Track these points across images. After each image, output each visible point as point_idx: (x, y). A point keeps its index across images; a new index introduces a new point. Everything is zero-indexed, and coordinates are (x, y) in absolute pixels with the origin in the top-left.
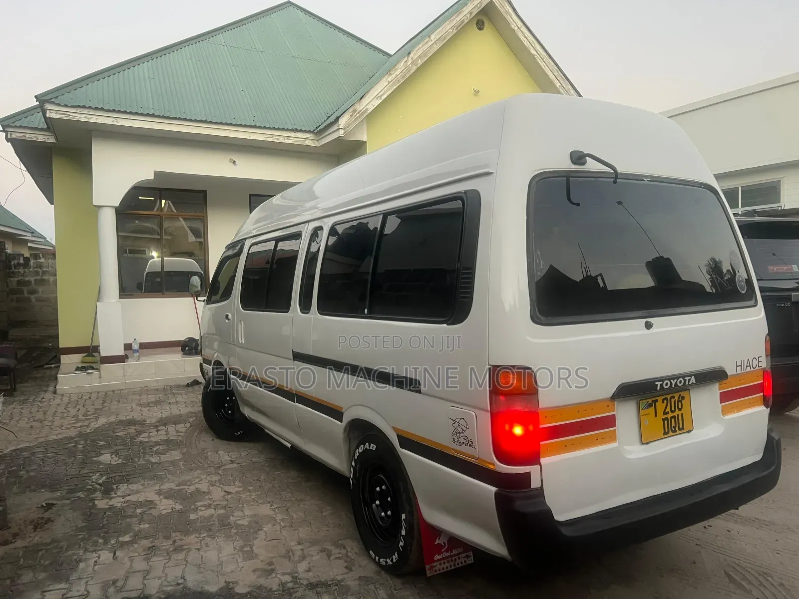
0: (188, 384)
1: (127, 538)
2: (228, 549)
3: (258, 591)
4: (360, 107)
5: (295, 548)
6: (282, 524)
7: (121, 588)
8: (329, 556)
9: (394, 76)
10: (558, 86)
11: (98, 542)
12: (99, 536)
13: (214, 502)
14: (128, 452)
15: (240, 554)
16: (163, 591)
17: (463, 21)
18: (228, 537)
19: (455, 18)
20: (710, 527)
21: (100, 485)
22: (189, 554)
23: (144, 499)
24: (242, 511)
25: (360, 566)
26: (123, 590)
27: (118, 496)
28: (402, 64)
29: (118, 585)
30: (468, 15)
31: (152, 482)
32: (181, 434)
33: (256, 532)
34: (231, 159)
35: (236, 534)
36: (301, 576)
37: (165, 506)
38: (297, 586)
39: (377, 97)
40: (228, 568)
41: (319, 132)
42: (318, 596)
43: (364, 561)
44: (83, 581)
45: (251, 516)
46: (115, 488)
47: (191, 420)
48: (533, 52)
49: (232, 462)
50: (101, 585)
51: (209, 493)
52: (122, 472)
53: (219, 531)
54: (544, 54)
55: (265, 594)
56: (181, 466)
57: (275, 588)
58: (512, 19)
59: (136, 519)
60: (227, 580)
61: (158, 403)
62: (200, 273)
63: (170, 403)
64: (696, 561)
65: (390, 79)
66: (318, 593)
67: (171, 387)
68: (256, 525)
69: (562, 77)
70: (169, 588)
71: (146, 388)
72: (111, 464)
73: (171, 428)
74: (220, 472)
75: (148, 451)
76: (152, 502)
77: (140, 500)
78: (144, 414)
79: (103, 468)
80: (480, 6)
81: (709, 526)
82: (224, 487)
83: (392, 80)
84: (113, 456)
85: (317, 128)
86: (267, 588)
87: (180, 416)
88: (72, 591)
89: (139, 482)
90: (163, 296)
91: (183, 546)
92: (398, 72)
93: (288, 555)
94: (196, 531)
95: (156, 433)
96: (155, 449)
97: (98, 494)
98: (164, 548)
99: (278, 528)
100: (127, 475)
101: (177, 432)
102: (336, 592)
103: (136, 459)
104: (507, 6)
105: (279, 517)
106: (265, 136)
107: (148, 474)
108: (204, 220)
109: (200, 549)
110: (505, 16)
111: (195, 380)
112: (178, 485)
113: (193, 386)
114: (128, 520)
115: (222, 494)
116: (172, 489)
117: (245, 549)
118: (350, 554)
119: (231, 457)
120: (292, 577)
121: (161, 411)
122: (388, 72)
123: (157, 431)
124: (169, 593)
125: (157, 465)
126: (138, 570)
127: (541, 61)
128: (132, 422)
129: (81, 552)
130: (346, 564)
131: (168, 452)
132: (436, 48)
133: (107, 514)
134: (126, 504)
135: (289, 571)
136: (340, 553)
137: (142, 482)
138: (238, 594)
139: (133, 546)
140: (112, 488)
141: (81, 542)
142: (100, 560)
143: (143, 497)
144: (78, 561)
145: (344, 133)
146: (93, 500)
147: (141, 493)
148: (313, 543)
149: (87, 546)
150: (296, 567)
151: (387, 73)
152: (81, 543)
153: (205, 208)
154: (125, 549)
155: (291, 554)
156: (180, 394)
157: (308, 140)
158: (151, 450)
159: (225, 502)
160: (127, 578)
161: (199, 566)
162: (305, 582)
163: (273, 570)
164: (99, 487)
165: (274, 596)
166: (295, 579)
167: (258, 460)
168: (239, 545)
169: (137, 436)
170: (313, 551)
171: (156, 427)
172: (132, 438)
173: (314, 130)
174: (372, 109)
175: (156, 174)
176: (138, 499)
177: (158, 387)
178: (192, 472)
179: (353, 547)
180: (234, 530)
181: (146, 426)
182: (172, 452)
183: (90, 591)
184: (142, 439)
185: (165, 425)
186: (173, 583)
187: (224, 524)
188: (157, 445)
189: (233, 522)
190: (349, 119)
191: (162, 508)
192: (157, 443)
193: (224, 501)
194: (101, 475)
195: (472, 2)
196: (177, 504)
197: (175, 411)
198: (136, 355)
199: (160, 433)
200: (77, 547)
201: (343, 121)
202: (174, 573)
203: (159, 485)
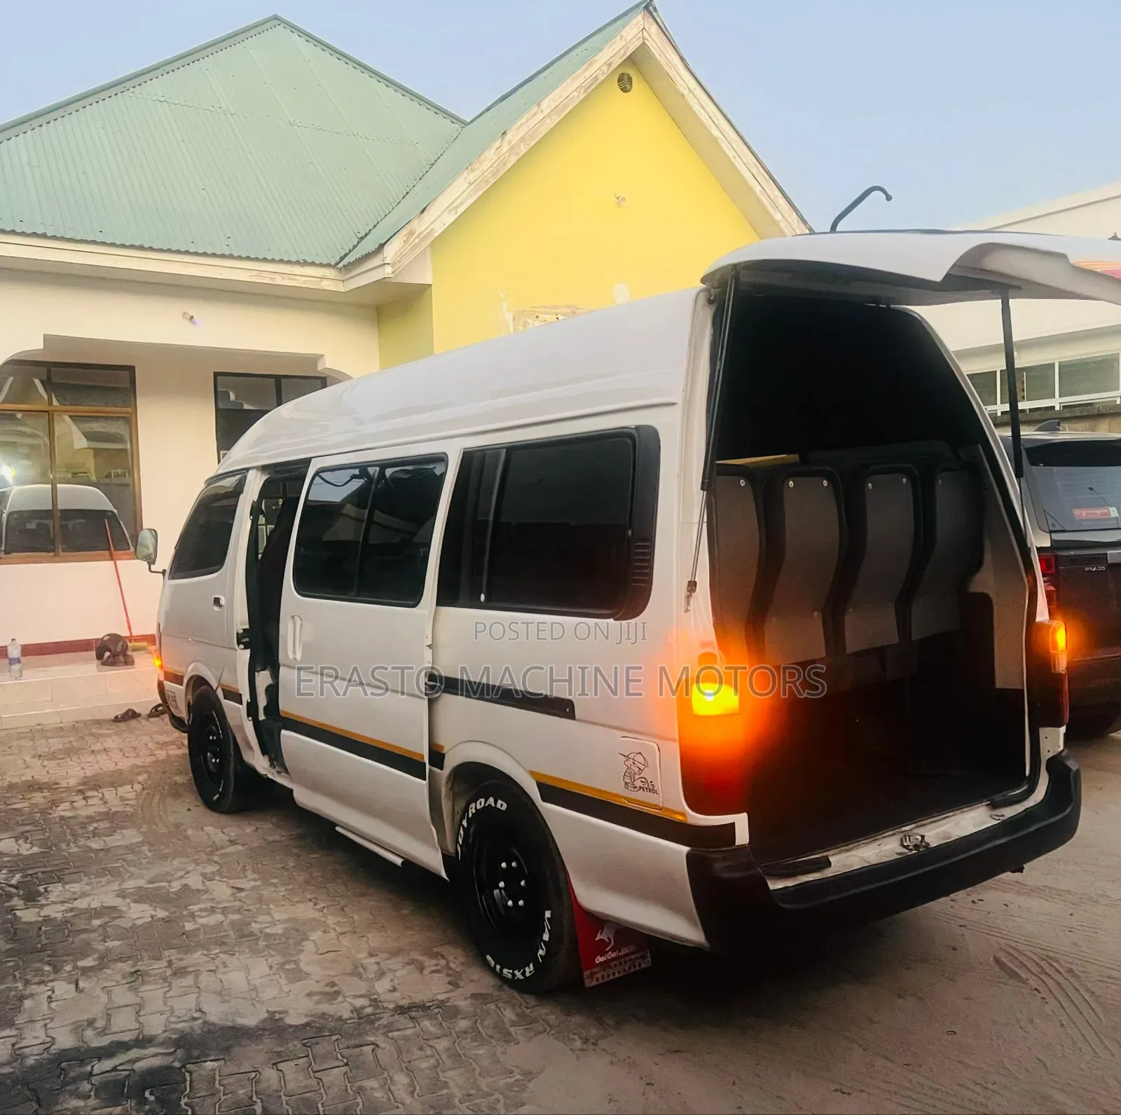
0: (116, 717)
1: (89, 962)
2: (260, 968)
3: (321, 1021)
4: (420, 226)
5: (365, 961)
6: (338, 929)
7: (104, 1030)
8: (421, 970)
9: (477, 173)
10: (758, 193)
11: (42, 970)
12: (41, 961)
13: (218, 903)
14: (44, 834)
15: (281, 974)
16: (172, 1029)
17: (596, 78)
18: (255, 952)
19: (581, 74)
20: (980, 902)
21: (16, 887)
22: (200, 978)
23: (99, 904)
24: (269, 914)
25: (472, 981)
26: (107, 1032)
27: (54, 903)
28: (493, 150)
29: (99, 1026)
30: (605, 68)
31: (104, 880)
32: (131, 802)
33: (298, 943)
34: (185, 313)
35: (267, 947)
36: (382, 998)
37: (140, 913)
38: (378, 1011)
39: (449, 209)
40: (269, 994)
41: (346, 266)
42: (413, 1022)
43: (476, 973)
44: (39, 1025)
45: (286, 921)
46: (43, 890)
47: (140, 778)
48: (715, 132)
49: (233, 842)
50: (70, 1028)
51: (206, 891)
52: (45, 867)
53: (240, 944)
54: (733, 135)
55: (332, 1024)
56: (147, 852)
57: (346, 1015)
58: (679, 74)
59: (96, 935)
60: (270, 1009)
61: (69, 752)
62: (112, 512)
63: (93, 752)
64: (956, 947)
65: (472, 177)
66: (413, 1018)
67: (85, 722)
68: (297, 933)
69: (764, 176)
70: (180, 1026)
71: (40, 727)
72: (21, 855)
73: (109, 794)
74: (216, 858)
75: (80, 831)
76: (114, 908)
77: (92, 906)
78: (51, 772)
79: (9, 861)
80: (625, 53)
81: (979, 900)
82: (229, 881)
83: (476, 180)
84: (20, 842)
85: (342, 259)
86: (333, 1016)
87: (120, 772)
88: (25, 1038)
89: (81, 880)
90: (57, 558)
91: (188, 967)
92: (486, 166)
93: (357, 971)
94: (200, 946)
95: (84, 802)
96: (91, 828)
97: (16, 902)
98: (155, 971)
99: (333, 934)
100: (57, 871)
101: (122, 799)
102: (439, 1015)
103: (64, 846)
104: (670, 52)
105: (331, 920)
106: (249, 273)
107: (94, 868)
108: (130, 421)
109: (215, 970)
110: (667, 69)
111: (129, 710)
112: (150, 882)
113: (126, 720)
114: (83, 936)
115: (230, 891)
116: (141, 888)
117: (287, 967)
118: (452, 965)
119: (228, 835)
120: (371, 1000)
121: (82, 765)
122: (469, 167)
123: (85, 798)
124: (183, 1032)
125: (103, 852)
126: (122, 1003)
127: (728, 148)
128: (34, 786)
129: (20, 985)
130: (448, 979)
131: (115, 831)
132: (550, 124)
133: (43, 928)
134: (71, 914)
135: (363, 992)
136: (437, 965)
137: (86, 879)
138: (290, 1026)
139: (105, 973)
140: (38, 891)
141: (15, 971)
142: (55, 994)
143: (95, 902)
144: (21, 998)
145: (393, 272)
146: (12, 909)
147: (92, 897)
148: (394, 953)
149: (28, 977)
150: (373, 987)
151: (467, 168)
152: (16, 973)
153: (132, 399)
154: (91, 977)
155: (361, 970)
156: (109, 736)
157: (327, 281)
158: (85, 830)
159: (238, 904)
160: (109, 1017)
161: (220, 993)
162: (391, 1006)
163: (337, 993)
164: (14, 890)
165: (346, 1026)
166: (375, 1003)
167: (277, 838)
168: (275, 962)
169: (51, 808)
170: (395, 963)
171: (81, 792)
172: (44, 812)
173: (337, 264)
174: (442, 230)
175: (47, 339)
176: (89, 905)
177: (61, 725)
178: (169, 861)
179: (456, 957)
180: (262, 942)
181: (62, 792)
182: (125, 831)
183: (54, 1036)
184: (63, 813)
185: (97, 787)
186: (185, 1018)
187: (244, 934)
188: (93, 822)
189: (258, 931)
190: (403, 247)
191: (134, 916)
192: (91, 819)
193: (235, 901)
194: (10, 872)
195: (610, 46)
196: (158, 909)
197: (106, 764)
198: (16, 667)
199: (90, 802)
200: (11, 978)
201: (390, 252)
202: (184, 1005)
203: (117, 883)
